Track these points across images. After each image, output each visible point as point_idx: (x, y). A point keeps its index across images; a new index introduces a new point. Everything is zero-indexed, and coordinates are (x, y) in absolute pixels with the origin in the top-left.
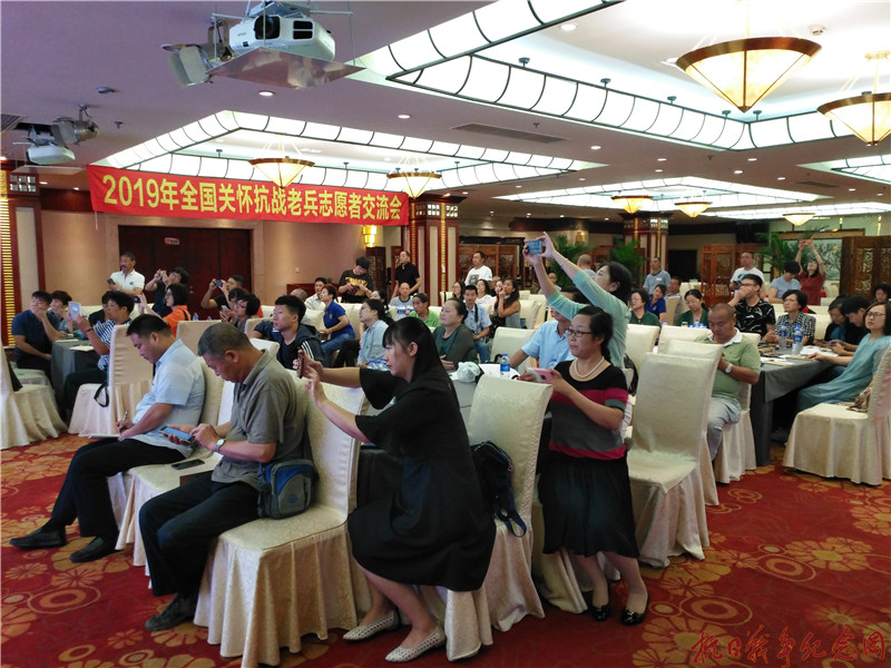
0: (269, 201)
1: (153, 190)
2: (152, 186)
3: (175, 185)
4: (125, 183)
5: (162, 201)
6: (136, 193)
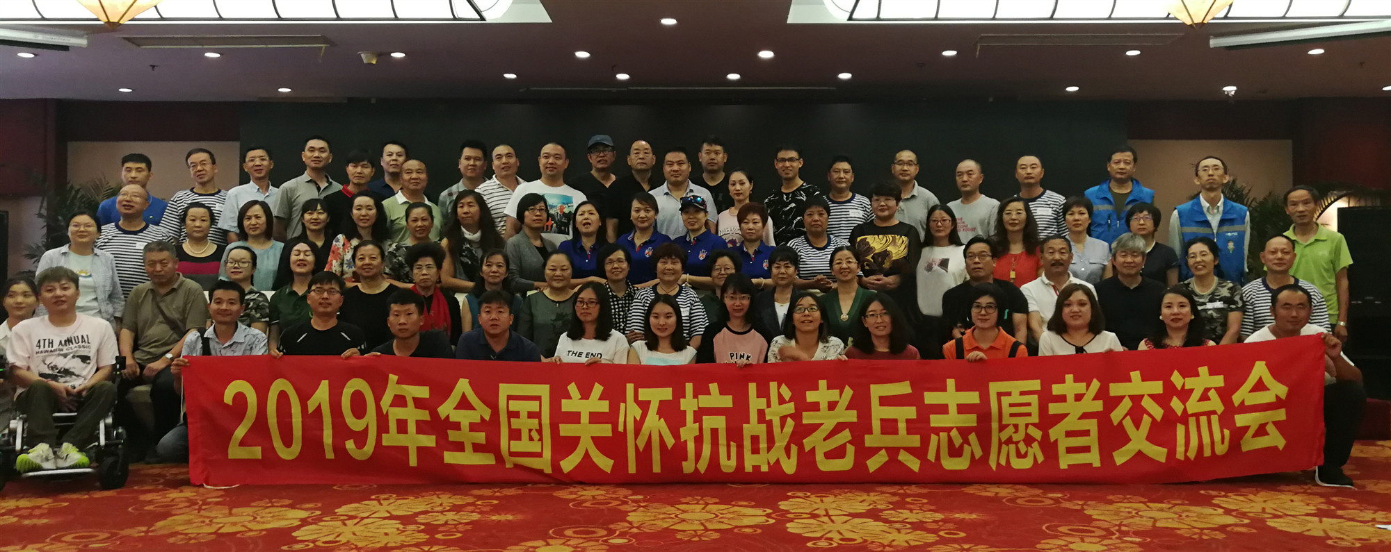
0: (735, 434)
1: (359, 410)
3: (423, 392)
4: (283, 396)
5: (387, 440)
6: (313, 420)
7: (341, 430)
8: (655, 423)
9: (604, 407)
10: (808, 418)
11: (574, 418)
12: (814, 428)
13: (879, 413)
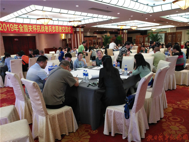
0: (41, 29)
1: (12, 27)
2: (11, 26)
3: (17, 25)
4: (4, 25)
5: (15, 30)
6: (8, 28)
7: (10, 29)
8: (35, 28)
9: (31, 27)
10: (45, 28)
11: (29, 28)
12: (45, 29)
13: (49, 28)
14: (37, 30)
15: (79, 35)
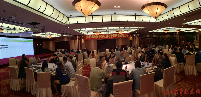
0: (106, 36)
3: (93, 36)
7: (90, 37)
8: (102, 36)
11: (99, 36)
14: (103, 37)
15: (135, 38)
